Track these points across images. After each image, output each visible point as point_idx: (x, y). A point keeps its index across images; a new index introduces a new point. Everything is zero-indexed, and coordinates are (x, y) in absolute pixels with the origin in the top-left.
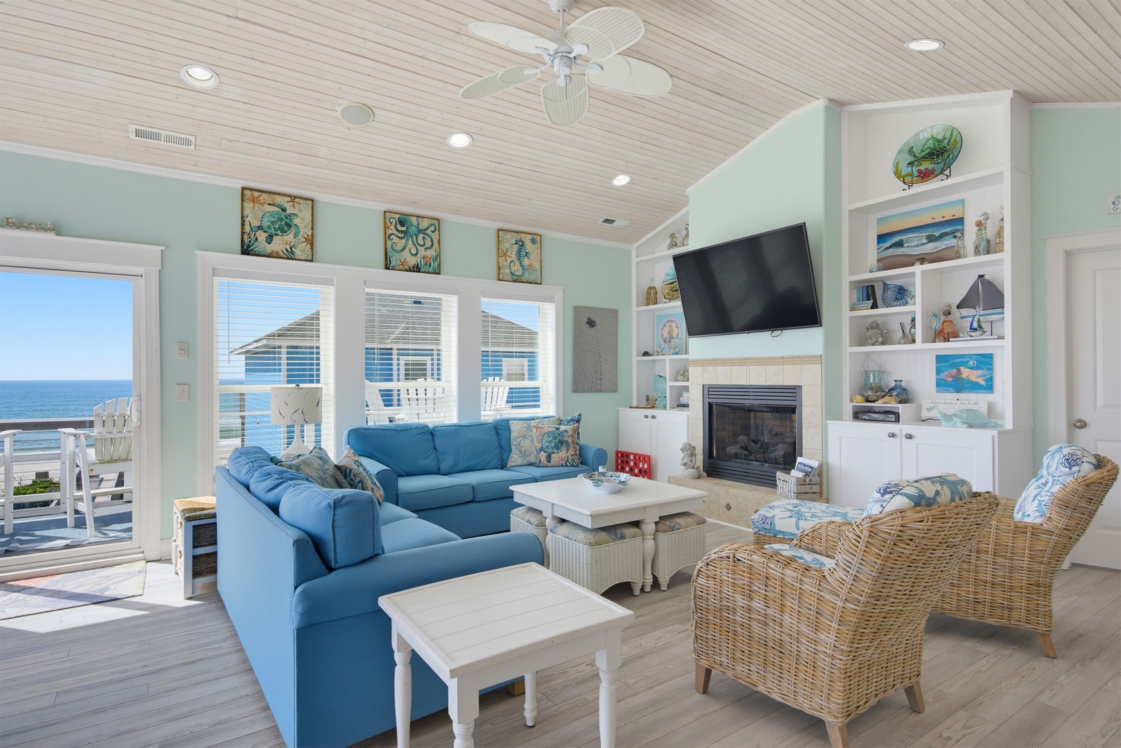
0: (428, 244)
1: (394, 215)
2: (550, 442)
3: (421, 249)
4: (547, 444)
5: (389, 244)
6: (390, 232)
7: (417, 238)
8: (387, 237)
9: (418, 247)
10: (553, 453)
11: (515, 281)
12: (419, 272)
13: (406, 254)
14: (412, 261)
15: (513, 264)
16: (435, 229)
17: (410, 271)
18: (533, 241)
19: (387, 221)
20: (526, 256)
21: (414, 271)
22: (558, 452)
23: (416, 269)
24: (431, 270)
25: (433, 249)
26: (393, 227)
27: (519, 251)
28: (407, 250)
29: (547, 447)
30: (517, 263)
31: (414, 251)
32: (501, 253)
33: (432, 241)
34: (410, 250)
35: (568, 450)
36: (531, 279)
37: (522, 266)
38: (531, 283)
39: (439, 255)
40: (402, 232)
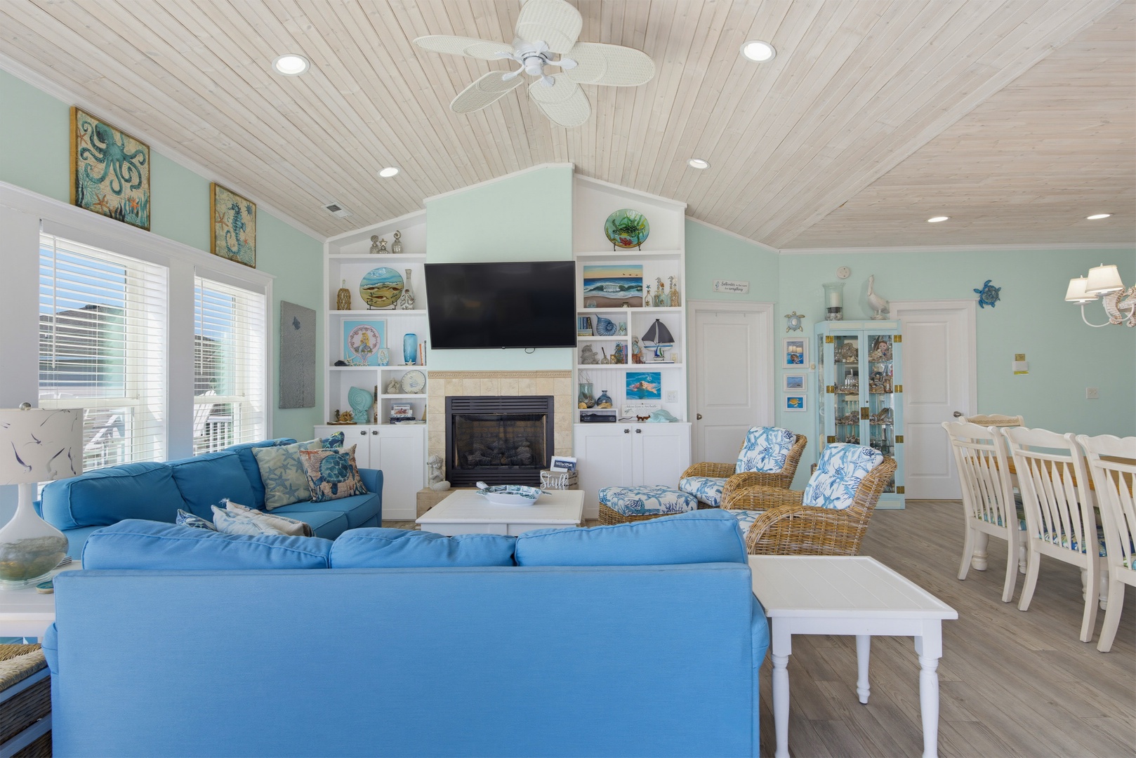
0: (135, 181)
1: (89, 119)
2: (331, 469)
3: (126, 186)
4: (328, 472)
5: (82, 164)
6: (84, 145)
7: (120, 167)
8: (77, 154)
9: (122, 181)
10: (340, 481)
11: (231, 260)
12: (123, 221)
13: (104, 187)
14: (114, 202)
15: (229, 234)
16: (144, 160)
17: (111, 217)
18: (249, 210)
19: (80, 127)
20: (242, 228)
21: (116, 219)
22: (345, 480)
23: (119, 215)
24: (138, 222)
25: (141, 190)
26: (87, 138)
27: (236, 220)
28: (107, 182)
29: (330, 475)
30: (233, 234)
31: (117, 188)
32: (215, 217)
33: (140, 177)
34: (111, 183)
35: (353, 476)
36: (246, 260)
37: (238, 240)
38: (245, 264)
39: (148, 201)
40: (100, 150)
